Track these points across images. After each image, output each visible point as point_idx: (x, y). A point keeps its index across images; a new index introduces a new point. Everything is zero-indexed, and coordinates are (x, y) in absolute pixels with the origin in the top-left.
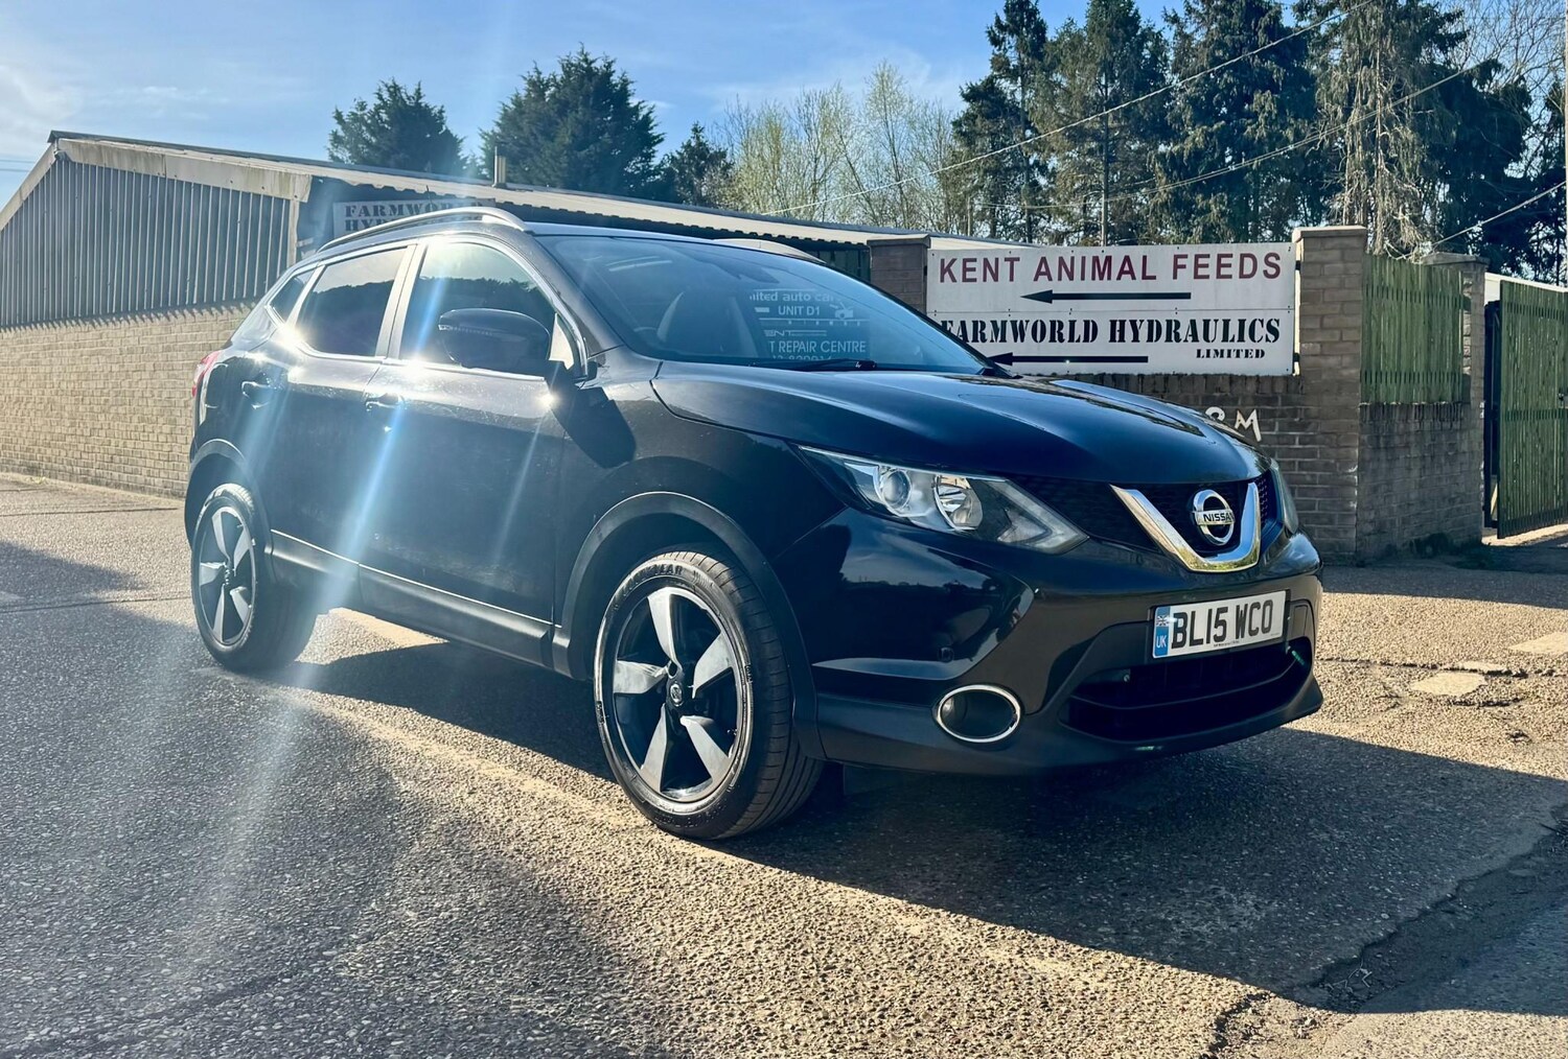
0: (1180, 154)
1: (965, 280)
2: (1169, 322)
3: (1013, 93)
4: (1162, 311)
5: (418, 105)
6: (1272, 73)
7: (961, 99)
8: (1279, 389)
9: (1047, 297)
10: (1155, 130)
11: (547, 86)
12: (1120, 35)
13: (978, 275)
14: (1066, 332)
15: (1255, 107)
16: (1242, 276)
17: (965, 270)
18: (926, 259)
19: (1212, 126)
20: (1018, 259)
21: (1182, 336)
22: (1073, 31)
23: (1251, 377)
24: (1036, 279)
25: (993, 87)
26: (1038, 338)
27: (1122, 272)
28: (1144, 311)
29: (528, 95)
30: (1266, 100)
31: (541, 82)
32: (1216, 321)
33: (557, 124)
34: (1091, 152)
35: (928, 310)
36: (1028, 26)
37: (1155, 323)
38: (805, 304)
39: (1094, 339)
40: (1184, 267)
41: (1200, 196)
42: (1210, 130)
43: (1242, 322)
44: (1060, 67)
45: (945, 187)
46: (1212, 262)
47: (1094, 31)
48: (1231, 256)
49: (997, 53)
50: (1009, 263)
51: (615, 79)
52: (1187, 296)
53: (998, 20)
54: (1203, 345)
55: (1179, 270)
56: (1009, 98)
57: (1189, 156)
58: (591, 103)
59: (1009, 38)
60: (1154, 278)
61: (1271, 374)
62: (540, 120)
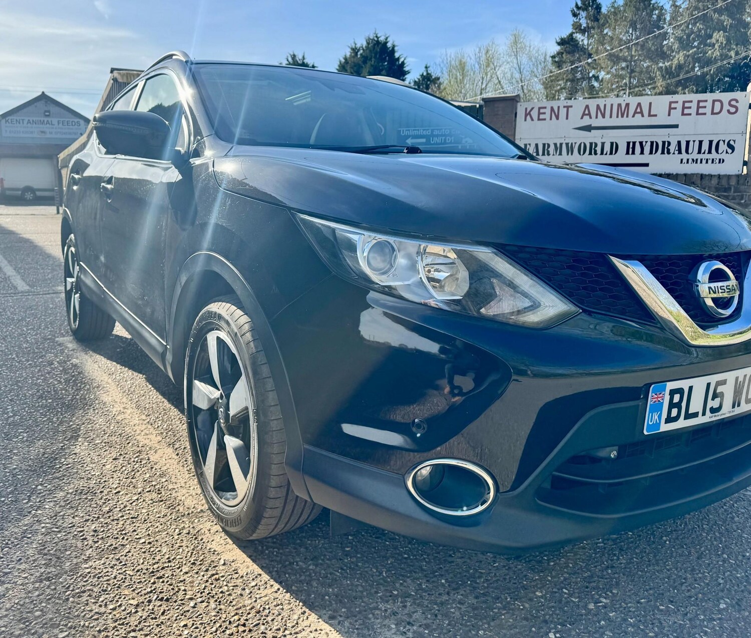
0: (671, 67)
1: (539, 119)
2: (664, 143)
3: (583, 40)
4: (659, 136)
5: (303, 63)
6: (724, 21)
7: (556, 44)
8: (733, 182)
9: (588, 128)
10: (657, 55)
11: (359, 50)
12: (641, 7)
13: (547, 116)
14: (599, 149)
15: (713, 40)
16: (713, 113)
17: (539, 113)
18: (516, 109)
19: (689, 51)
20: (571, 107)
21: (672, 151)
22: (616, 6)
23: (715, 175)
24: (582, 118)
25: (572, 38)
26: (582, 153)
27: (636, 112)
28: (647, 136)
29: (351, 55)
30: (720, 36)
31: (356, 48)
32: (694, 141)
33: (362, 67)
34: (623, 69)
35: (516, 137)
36: (592, 6)
37: (655, 143)
38: (445, 135)
39: (616, 152)
40: (675, 108)
41: (680, 88)
42: (688, 53)
43: (711, 142)
44: (608, 25)
45: (546, 88)
46: (694, 105)
47: (627, 5)
48: (706, 101)
49: (575, 21)
50: (566, 109)
51: (389, 45)
52: (676, 126)
53: (577, 5)
54: (684, 156)
55: (672, 111)
56: (580, 43)
57: (676, 68)
58: (378, 56)
59: (581, 12)
60: (656, 116)
61: (728, 174)
62: (355, 66)
